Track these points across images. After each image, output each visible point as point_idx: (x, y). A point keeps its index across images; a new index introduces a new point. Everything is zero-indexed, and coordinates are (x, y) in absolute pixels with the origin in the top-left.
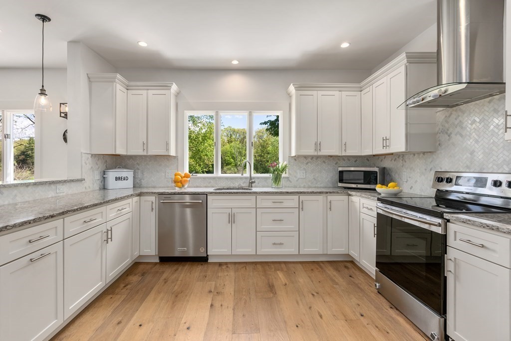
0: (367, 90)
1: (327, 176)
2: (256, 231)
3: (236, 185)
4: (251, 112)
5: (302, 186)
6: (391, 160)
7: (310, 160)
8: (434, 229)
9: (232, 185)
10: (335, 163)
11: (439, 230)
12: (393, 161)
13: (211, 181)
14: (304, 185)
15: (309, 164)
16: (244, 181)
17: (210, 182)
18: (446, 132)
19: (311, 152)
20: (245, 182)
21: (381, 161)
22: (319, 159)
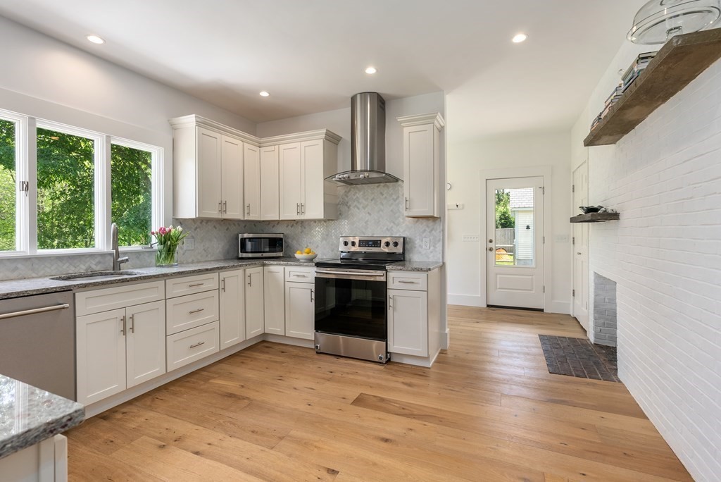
0: (271, 148)
1: (217, 245)
2: (166, 336)
3: (82, 268)
4: (110, 137)
5: (190, 260)
6: (287, 227)
7: (199, 224)
8: (378, 279)
9: (72, 271)
10: (226, 228)
11: (383, 279)
12: (289, 227)
13: (19, 266)
14: (193, 260)
15: (198, 230)
16: (97, 260)
17: (16, 269)
18: (346, 204)
19: (214, 213)
20: (99, 262)
21: (273, 227)
22: (209, 223)
